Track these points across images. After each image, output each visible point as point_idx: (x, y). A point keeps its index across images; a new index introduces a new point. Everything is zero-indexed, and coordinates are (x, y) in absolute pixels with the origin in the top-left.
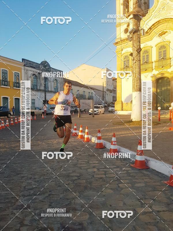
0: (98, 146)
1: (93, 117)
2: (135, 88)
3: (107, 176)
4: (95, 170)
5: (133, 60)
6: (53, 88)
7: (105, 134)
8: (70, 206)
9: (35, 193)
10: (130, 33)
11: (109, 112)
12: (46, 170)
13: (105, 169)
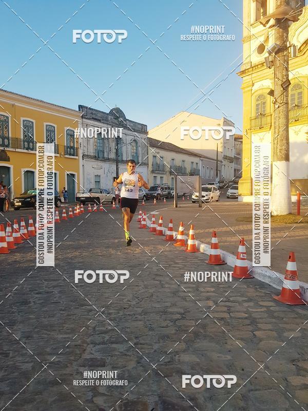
0: (213, 260)
2: (277, 154)
3: (233, 316)
4: (211, 303)
5: (274, 103)
6: (130, 154)
7: (224, 239)
8: (172, 366)
9: (112, 339)
10: (270, 53)
11: (228, 198)
12: (126, 300)
13: (227, 304)
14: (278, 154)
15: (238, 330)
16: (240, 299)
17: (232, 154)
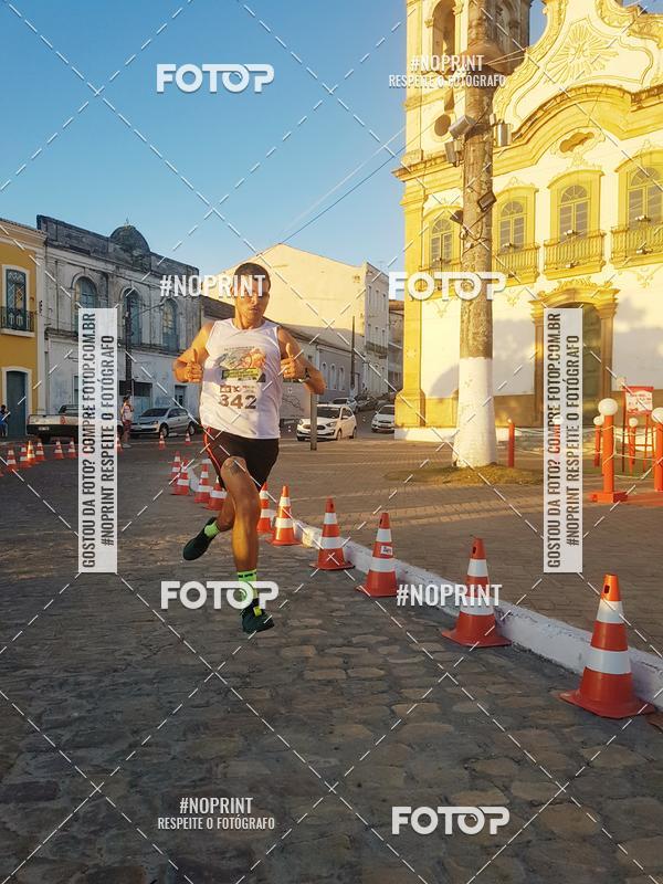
1: (313, 448)
2: (467, 344)
3: (353, 675)
4: (310, 651)
5: (464, 239)
6: (158, 331)
7: (354, 516)
8: (208, 787)
10: (456, 135)
11: (375, 431)
12: (122, 652)
13: (345, 650)
14: (471, 342)
15: (359, 703)
16: (373, 639)
17: (383, 341)
